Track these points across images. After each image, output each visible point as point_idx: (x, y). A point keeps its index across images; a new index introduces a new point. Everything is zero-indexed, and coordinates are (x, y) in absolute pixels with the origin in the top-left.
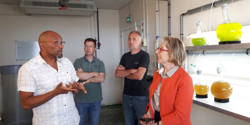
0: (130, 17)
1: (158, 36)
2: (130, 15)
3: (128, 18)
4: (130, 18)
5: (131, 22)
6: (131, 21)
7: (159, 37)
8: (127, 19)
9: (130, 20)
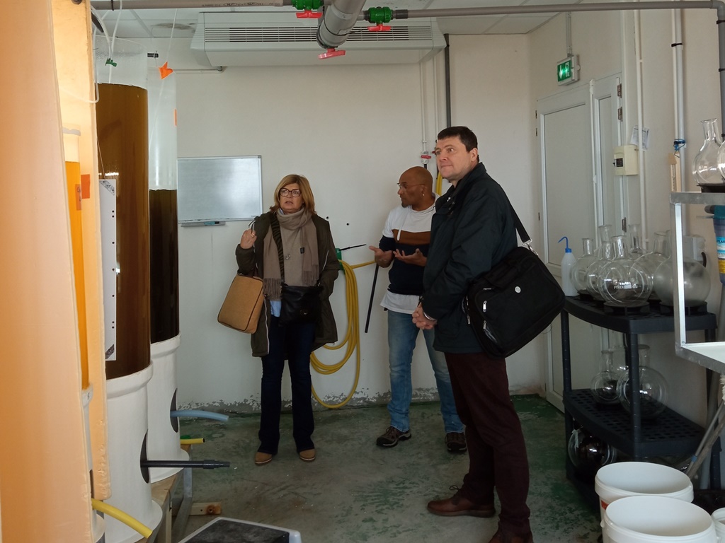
0: (570, 62)
1: (682, 138)
2: (570, 55)
3: (563, 66)
4: (570, 68)
5: (574, 82)
6: (574, 77)
7: (684, 142)
8: (559, 70)
9: (570, 72)
